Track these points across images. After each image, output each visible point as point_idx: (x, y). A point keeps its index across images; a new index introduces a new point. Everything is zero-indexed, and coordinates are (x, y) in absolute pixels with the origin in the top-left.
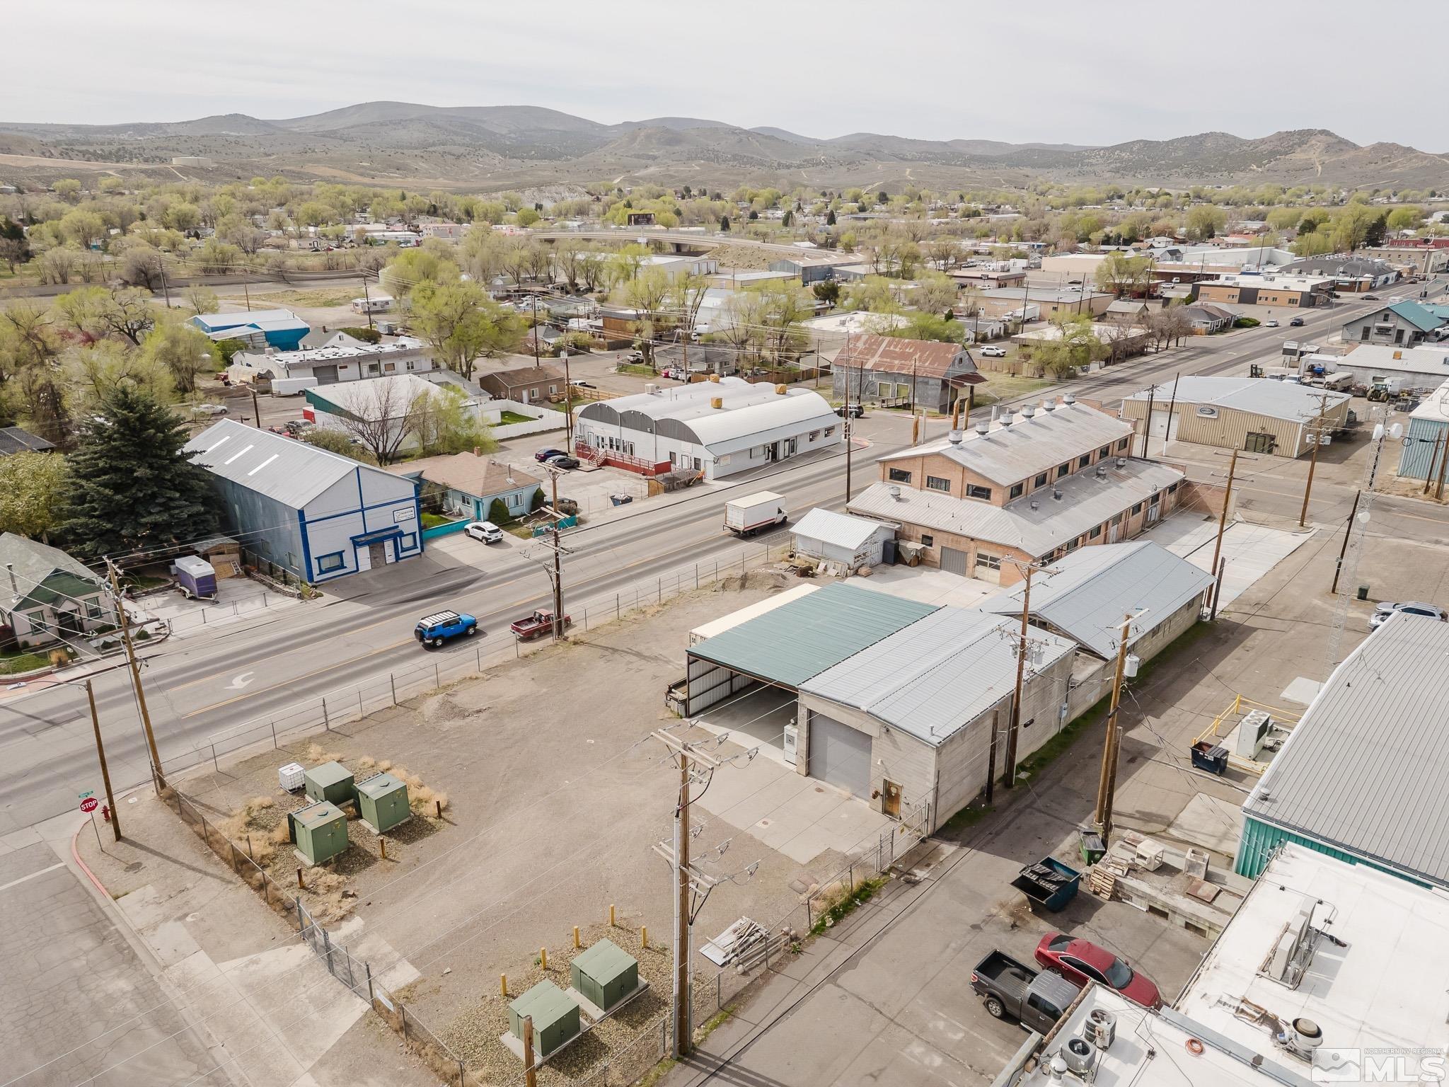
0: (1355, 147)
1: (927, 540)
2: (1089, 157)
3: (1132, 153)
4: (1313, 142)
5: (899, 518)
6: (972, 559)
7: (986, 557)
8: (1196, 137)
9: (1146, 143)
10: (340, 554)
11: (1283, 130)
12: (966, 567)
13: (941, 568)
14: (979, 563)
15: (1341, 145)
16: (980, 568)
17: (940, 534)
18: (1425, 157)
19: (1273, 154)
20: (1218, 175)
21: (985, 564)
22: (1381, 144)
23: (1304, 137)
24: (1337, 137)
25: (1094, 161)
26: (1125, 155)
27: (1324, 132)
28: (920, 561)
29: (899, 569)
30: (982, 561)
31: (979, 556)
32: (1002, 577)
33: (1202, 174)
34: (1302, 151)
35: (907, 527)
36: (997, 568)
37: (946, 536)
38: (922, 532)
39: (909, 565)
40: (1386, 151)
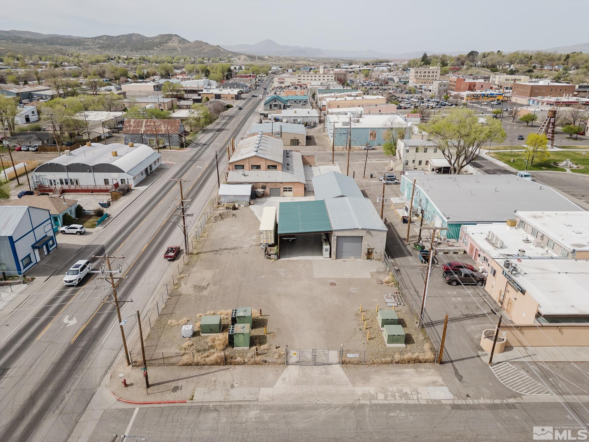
0: (189, 42)
1: (264, 187)
2: (85, 42)
3: (104, 41)
4: (174, 39)
5: (251, 181)
6: (282, 190)
7: (287, 188)
8: (128, 35)
9: (108, 37)
10: (29, 256)
11: (161, 34)
12: (280, 193)
13: (270, 196)
14: (284, 191)
15: (183, 41)
16: (285, 192)
17: (269, 184)
18: (212, 46)
19: (161, 43)
20: (144, 51)
21: (286, 191)
22: (197, 41)
23: (169, 37)
24: (181, 37)
25: (88, 43)
26: (102, 42)
27: (176, 35)
28: (264, 195)
29: (258, 200)
30: (285, 190)
31: (284, 188)
32: (294, 193)
33: (137, 51)
34: (171, 42)
35: (255, 184)
36: (291, 191)
37: (271, 184)
38: (261, 185)
39: (261, 197)
40: (199, 44)
